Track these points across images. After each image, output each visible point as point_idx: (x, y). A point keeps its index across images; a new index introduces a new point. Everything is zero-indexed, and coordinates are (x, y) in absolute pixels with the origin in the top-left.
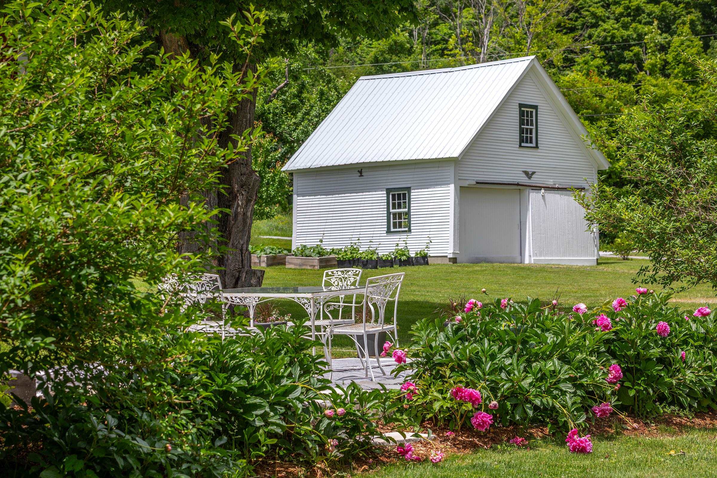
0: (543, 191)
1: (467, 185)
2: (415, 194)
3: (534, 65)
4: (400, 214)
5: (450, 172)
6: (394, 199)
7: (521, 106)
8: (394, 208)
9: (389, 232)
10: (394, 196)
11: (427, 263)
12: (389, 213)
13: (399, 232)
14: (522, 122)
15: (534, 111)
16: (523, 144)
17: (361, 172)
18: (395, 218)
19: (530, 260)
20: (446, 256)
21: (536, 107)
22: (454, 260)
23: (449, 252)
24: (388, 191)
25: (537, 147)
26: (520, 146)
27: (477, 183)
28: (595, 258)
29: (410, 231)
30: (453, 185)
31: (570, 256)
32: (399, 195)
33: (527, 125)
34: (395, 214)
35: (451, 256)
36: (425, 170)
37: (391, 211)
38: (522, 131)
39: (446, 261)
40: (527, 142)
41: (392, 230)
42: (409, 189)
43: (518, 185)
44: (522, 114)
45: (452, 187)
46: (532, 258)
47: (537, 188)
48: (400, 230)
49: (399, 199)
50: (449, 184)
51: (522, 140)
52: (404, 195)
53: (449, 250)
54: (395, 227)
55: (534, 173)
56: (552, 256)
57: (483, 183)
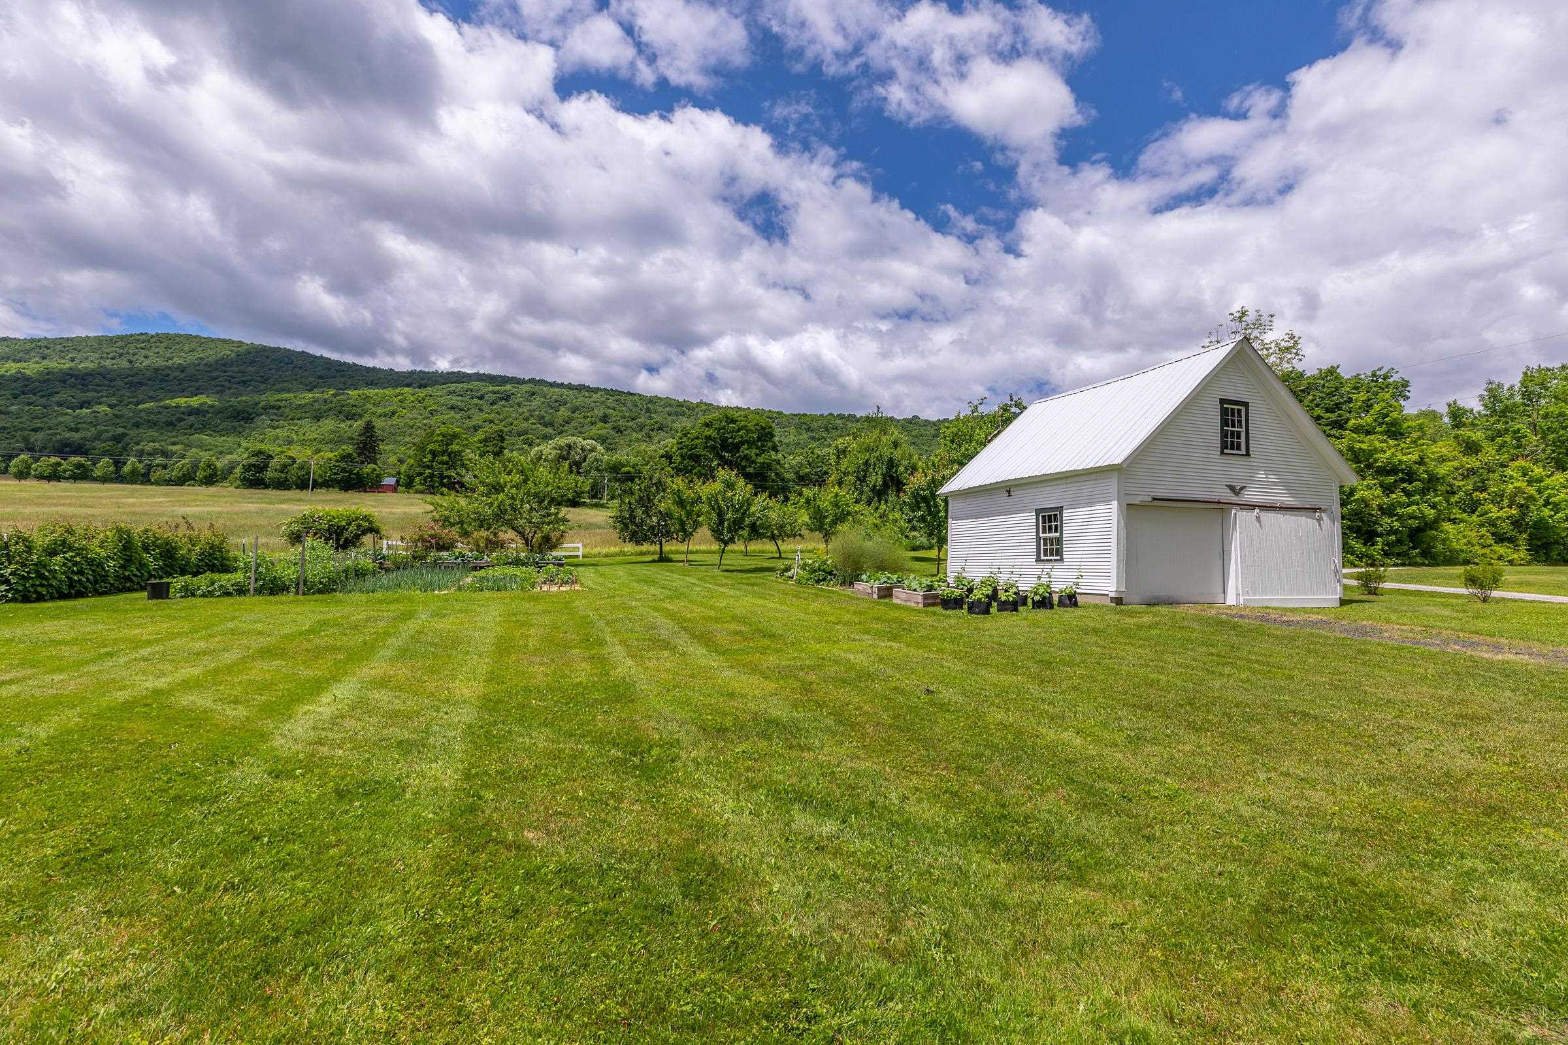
0: (1257, 510)
1: (1137, 503)
2: (1067, 514)
3: (1242, 348)
4: (1051, 539)
5: (1112, 484)
6: (1044, 522)
7: (1222, 401)
8: (1044, 532)
9: (1038, 560)
10: (1044, 517)
11: (1076, 604)
12: (1039, 538)
13: (1051, 560)
14: (1224, 423)
15: (1243, 409)
16: (1226, 451)
17: (1009, 492)
18: (1045, 544)
19: (1238, 600)
20: (1107, 595)
21: (1246, 405)
22: (1119, 601)
23: (1110, 589)
24: (1038, 511)
25: (1248, 454)
26: (1222, 453)
27: (1154, 499)
28: (1338, 597)
29: (1062, 560)
30: (1116, 502)
31: (1298, 593)
32: (1050, 516)
33: (1233, 426)
34: (1045, 540)
35: (1113, 595)
36: (1083, 484)
37: (1041, 535)
38: (1224, 435)
39: (1108, 602)
40: (1232, 448)
41: (1043, 558)
42: (1061, 509)
43: (1219, 503)
44: (1224, 412)
45: (1115, 503)
46: (1242, 598)
47: (1250, 507)
48: (1052, 558)
49: (1050, 521)
50: (1111, 501)
51: (1224, 446)
52: (1055, 516)
53: (1111, 587)
54: (1045, 555)
55: (1243, 488)
56: (1272, 595)
57: (1163, 500)
